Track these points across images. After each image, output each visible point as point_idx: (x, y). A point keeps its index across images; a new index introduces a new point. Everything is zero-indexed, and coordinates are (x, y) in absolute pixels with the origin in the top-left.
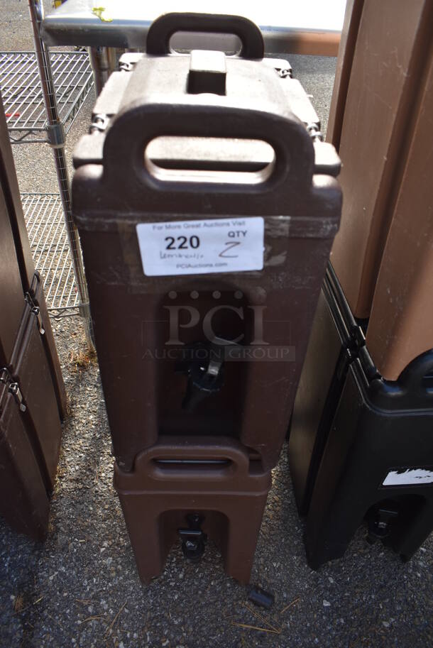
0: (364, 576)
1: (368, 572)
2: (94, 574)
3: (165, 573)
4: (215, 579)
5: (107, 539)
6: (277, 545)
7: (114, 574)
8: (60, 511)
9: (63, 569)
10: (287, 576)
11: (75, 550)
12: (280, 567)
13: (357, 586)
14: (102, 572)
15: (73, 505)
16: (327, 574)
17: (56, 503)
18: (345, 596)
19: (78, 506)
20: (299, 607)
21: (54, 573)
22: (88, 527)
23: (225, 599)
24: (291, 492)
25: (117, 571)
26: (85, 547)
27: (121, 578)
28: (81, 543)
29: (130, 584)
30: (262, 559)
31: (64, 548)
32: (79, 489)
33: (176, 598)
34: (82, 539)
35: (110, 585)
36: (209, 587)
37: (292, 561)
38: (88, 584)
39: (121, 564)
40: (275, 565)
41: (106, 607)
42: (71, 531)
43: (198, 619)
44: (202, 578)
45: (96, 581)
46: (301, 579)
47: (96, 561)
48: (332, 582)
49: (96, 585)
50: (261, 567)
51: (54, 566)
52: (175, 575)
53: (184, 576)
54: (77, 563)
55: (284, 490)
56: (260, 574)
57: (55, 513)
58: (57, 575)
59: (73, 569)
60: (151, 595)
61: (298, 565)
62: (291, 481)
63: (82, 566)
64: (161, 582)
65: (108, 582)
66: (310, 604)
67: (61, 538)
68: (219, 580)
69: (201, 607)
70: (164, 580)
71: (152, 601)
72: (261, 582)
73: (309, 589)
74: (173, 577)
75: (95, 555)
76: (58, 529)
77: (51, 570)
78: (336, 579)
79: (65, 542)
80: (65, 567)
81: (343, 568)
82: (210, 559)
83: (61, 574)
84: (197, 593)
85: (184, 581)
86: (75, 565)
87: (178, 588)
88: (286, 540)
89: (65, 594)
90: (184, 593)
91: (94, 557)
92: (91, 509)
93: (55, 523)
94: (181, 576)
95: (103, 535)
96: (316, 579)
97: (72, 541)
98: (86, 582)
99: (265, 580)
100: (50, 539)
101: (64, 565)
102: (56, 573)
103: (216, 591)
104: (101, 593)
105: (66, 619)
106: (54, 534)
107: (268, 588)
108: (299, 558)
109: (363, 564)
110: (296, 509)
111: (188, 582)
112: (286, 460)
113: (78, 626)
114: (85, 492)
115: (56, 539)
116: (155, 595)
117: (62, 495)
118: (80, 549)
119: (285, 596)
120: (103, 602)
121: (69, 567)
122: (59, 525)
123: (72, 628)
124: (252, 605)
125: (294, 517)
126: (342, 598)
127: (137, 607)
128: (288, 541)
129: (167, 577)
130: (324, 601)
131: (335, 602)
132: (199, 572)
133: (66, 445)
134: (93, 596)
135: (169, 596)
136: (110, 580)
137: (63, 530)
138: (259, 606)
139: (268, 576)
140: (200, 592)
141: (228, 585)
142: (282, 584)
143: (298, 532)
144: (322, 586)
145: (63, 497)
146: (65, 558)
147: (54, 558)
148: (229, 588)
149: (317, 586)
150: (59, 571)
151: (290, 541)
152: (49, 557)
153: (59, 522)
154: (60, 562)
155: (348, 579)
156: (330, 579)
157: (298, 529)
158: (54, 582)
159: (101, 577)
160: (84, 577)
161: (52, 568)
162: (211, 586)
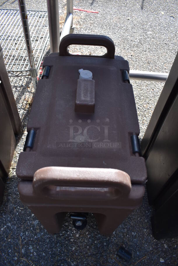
2: (27, 230)
3: (68, 233)
4: (98, 240)
6: (135, 221)
7: (38, 231)
8: (11, 189)
9: (9, 224)
10: (140, 241)
11: (17, 214)
12: (136, 235)
14: (32, 229)
16: (163, 242)
17: (9, 184)
18: (173, 257)
20: (146, 262)
21: (4, 227)
23: (102, 252)
25: (41, 229)
26: (23, 212)
27: (42, 234)
28: (21, 209)
29: (47, 238)
30: (126, 230)
31: (11, 212)
33: (74, 249)
34: (22, 207)
35: (36, 237)
37: (143, 232)
38: (23, 236)
40: (133, 234)
41: (32, 251)
42: (16, 202)
43: (86, 263)
44: (90, 238)
45: (28, 234)
46: (148, 244)
47: (28, 222)
48: (166, 247)
49: (28, 236)
50: (125, 234)
51: (4, 222)
52: (74, 235)
53: (79, 236)
54: (18, 222)
56: (124, 239)
57: (8, 190)
59: (15, 225)
60: (59, 246)
61: (146, 235)
63: (20, 224)
64: (65, 238)
65: (35, 235)
66: (152, 260)
67: (10, 205)
68: (100, 241)
69: (88, 256)
70: (67, 237)
71: (59, 250)
72: (124, 244)
73: (152, 250)
74: (73, 236)
75: (28, 218)
76: (8, 200)
77: (2, 224)
78: (168, 245)
79: (11, 208)
80: (11, 223)
81: (173, 239)
82: (95, 227)
83: (8, 227)
84: (86, 247)
85: (79, 239)
86: (17, 223)
87: (75, 243)
88: (140, 219)
89: (9, 240)
90: (79, 246)
91: (28, 219)
93: (8, 195)
94: (77, 236)
96: (157, 245)
97: (16, 208)
98: (22, 234)
99: (126, 242)
100: (4, 205)
101: (10, 222)
103: (97, 247)
104: (30, 242)
105: (8, 255)
106: (6, 203)
107: (128, 248)
108: (148, 230)
110: (148, 200)
111: (82, 240)
113: (15, 261)
115: (7, 206)
116: (61, 246)
117: (13, 179)
118: (20, 213)
119: (138, 253)
120: (31, 247)
121: (13, 224)
122: (10, 197)
123: (12, 261)
124: (118, 258)
125: (146, 205)
126: (171, 258)
127: (50, 252)
128: (142, 220)
129: (69, 235)
130: (161, 259)
131: (167, 260)
132: (88, 234)
133: (18, 150)
134: (26, 243)
135: (70, 248)
136: (36, 235)
137: (12, 201)
138: (122, 259)
139: (129, 240)
140: (88, 247)
141: (105, 244)
142: (137, 246)
143: (148, 214)
144: (160, 249)
145: (13, 181)
146: (11, 218)
147: (5, 217)
148: (105, 246)
149: (157, 249)
150: (7, 226)
151: (143, 220)
152: (2, 216)
153: (10, 196)
154: (8, 220)
155: (176, 246)
156: (165, 245)
157: (148, 213)
158: (4, 232)
159: (31, 232)
160: (21, 231)
161: (3, 223)
162: (95, 243)
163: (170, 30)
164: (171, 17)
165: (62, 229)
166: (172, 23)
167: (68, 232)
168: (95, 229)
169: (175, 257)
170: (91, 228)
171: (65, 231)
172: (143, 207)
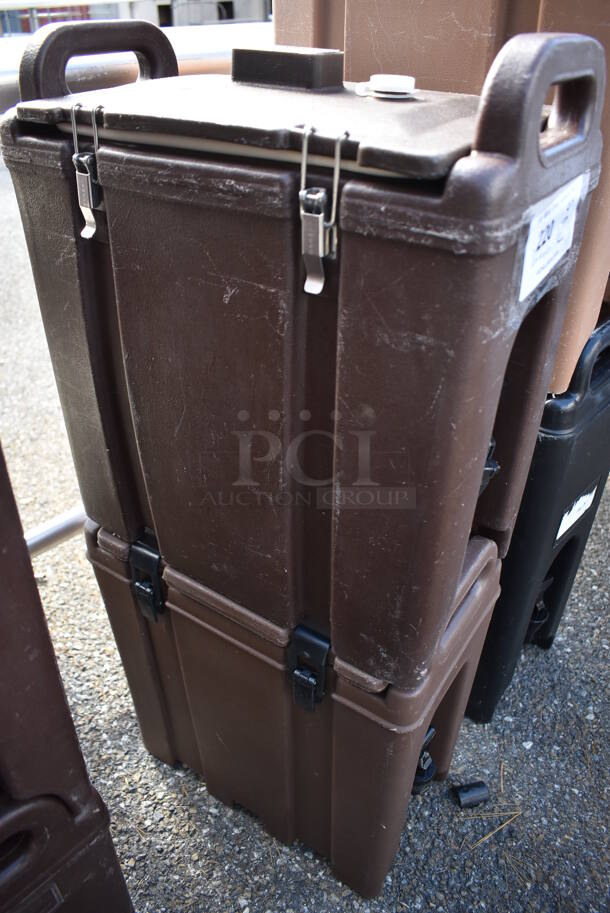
0: (531, 691)
1: (530, 684)
5: (238, 895)
10: (468, 750)
13: (535, 706)
15: (146, 896)
16: (500, 717)
19: (153, 890)
20: (511, 771)
22: (196, 904)
23: (438, 830)
32: (133, 869)
33: (390, 880)
36: (410, 834)
39: (288, 907)
43: (436, 878)
46: (483, 743)
48: (511, 720)
61: (466, 732)
66: (516, 758)
68: (413, 818)
69: (426, 863)
73: (500, 745)
78: (510, 714)
81: (507, 699)
84: (406, 854)
92: (177, 877)
95: (227, 894)
96: (496, 731)
103: (421, 832)
107: (465, 780)
109: (517, 680)
114: (145, 866)
119: (488, 772)
124: (470, 811)
126: (534, 727)
130: (524, 744)
131: (533, 737)
138: (477, 805)
140: (408, 849)
141: (426, 813)
142: (472, 763)
144: (508, 732)
148: (431, 816)
149: (503, 736)
155: (521, 705)
156: (506, 719)
162: (411, 831)
169: (537, 721)
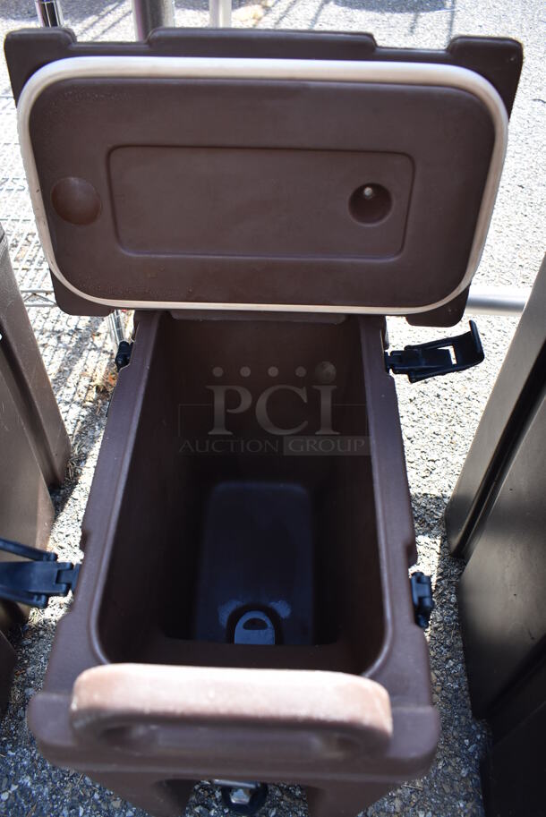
2: (81, 799)
8: (35, 663)
9: (27, 781)
14: (96, 796)
17: (30, 646)
21: (9, 788)
24: (459, 667)
30: (397, 803)
37: (454, 811)
51: (12, 772)
54: (53, 773)
55: (447, 659)
57: (26, 666)
58: (15, 792)
59: (45, 782)
62: (460, 644)
63: (61, 780)
76: (26, 701)
77: (5, 780)
80: (32, 777)
82: (298, 793)
83: (23, 790)
86: (50, 776)
88: (446, 766)
93: (25, 685)
100: (12, 717)
101: (29, 773)
102: (14, 788)
106: (18, 709)
108: (470, 805)
110: (468, 702)
112: (453, 599)
115: (21, 719)
117: (41, 633)
121: (38, 778)
122: (30, 691)
125: (463, 719)
128: (450, 769)
143: (470, 750)
145: (43, 637)
146: (32, 759)
147: (14, 757)
150: (21, 785)
151: (454, 769)
152: (5, 753)
153: (30, 686)
154: (24, 766)
157: (471, 744)
158: (9, 805)
159: (94, 806)
160: (62, 802)
161: (7, 776)
163: (535, 141)
164: (535, 100)
165: (194, 798)
166: (538, 118)
167: (210, 810)
168: (299, 798)
170: (285, 798)
171: (203, 805)
172: (455, 727)
